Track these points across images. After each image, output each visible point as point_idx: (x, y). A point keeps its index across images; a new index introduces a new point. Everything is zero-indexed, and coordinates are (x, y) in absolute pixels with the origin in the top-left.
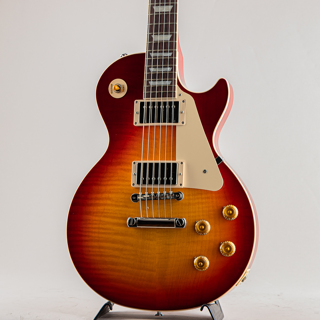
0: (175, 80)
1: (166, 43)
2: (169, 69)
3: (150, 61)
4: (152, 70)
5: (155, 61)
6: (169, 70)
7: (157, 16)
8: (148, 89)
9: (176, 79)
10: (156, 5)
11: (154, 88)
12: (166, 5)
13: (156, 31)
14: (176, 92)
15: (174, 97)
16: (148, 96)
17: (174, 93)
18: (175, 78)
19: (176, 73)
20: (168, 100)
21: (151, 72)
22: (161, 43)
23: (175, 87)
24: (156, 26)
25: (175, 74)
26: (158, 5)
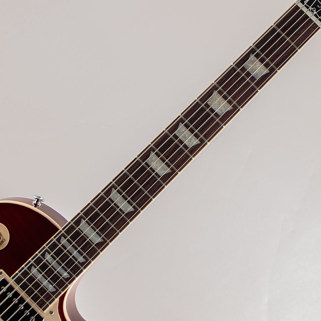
0: (60, 293)
1: (89, 244)
2: (65, 274)
3: (54, 246)
4: (48, 257)
5: (60, 251)
6: (65, 276)
7: (108, 204)
8: (25, 274)
9: (63, 293)
10: (118, 191)
11: (31, 279)
12: (129, 202)
13: (92, 220)
14: (50, 306)
15: (44, 310)
16: (18, 281)
17: (48, 306)
18: (63, 290)
19: (69, 286)
20: (34, 305)
21: (45, 259)
22: (84, 239)
23: (54, 300)
24: (97, 215)
25: (67, 286)
26: (121, 194)
